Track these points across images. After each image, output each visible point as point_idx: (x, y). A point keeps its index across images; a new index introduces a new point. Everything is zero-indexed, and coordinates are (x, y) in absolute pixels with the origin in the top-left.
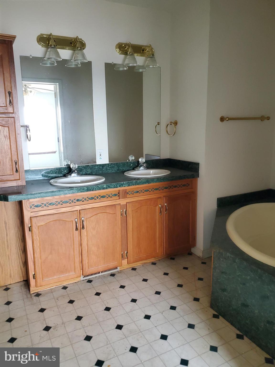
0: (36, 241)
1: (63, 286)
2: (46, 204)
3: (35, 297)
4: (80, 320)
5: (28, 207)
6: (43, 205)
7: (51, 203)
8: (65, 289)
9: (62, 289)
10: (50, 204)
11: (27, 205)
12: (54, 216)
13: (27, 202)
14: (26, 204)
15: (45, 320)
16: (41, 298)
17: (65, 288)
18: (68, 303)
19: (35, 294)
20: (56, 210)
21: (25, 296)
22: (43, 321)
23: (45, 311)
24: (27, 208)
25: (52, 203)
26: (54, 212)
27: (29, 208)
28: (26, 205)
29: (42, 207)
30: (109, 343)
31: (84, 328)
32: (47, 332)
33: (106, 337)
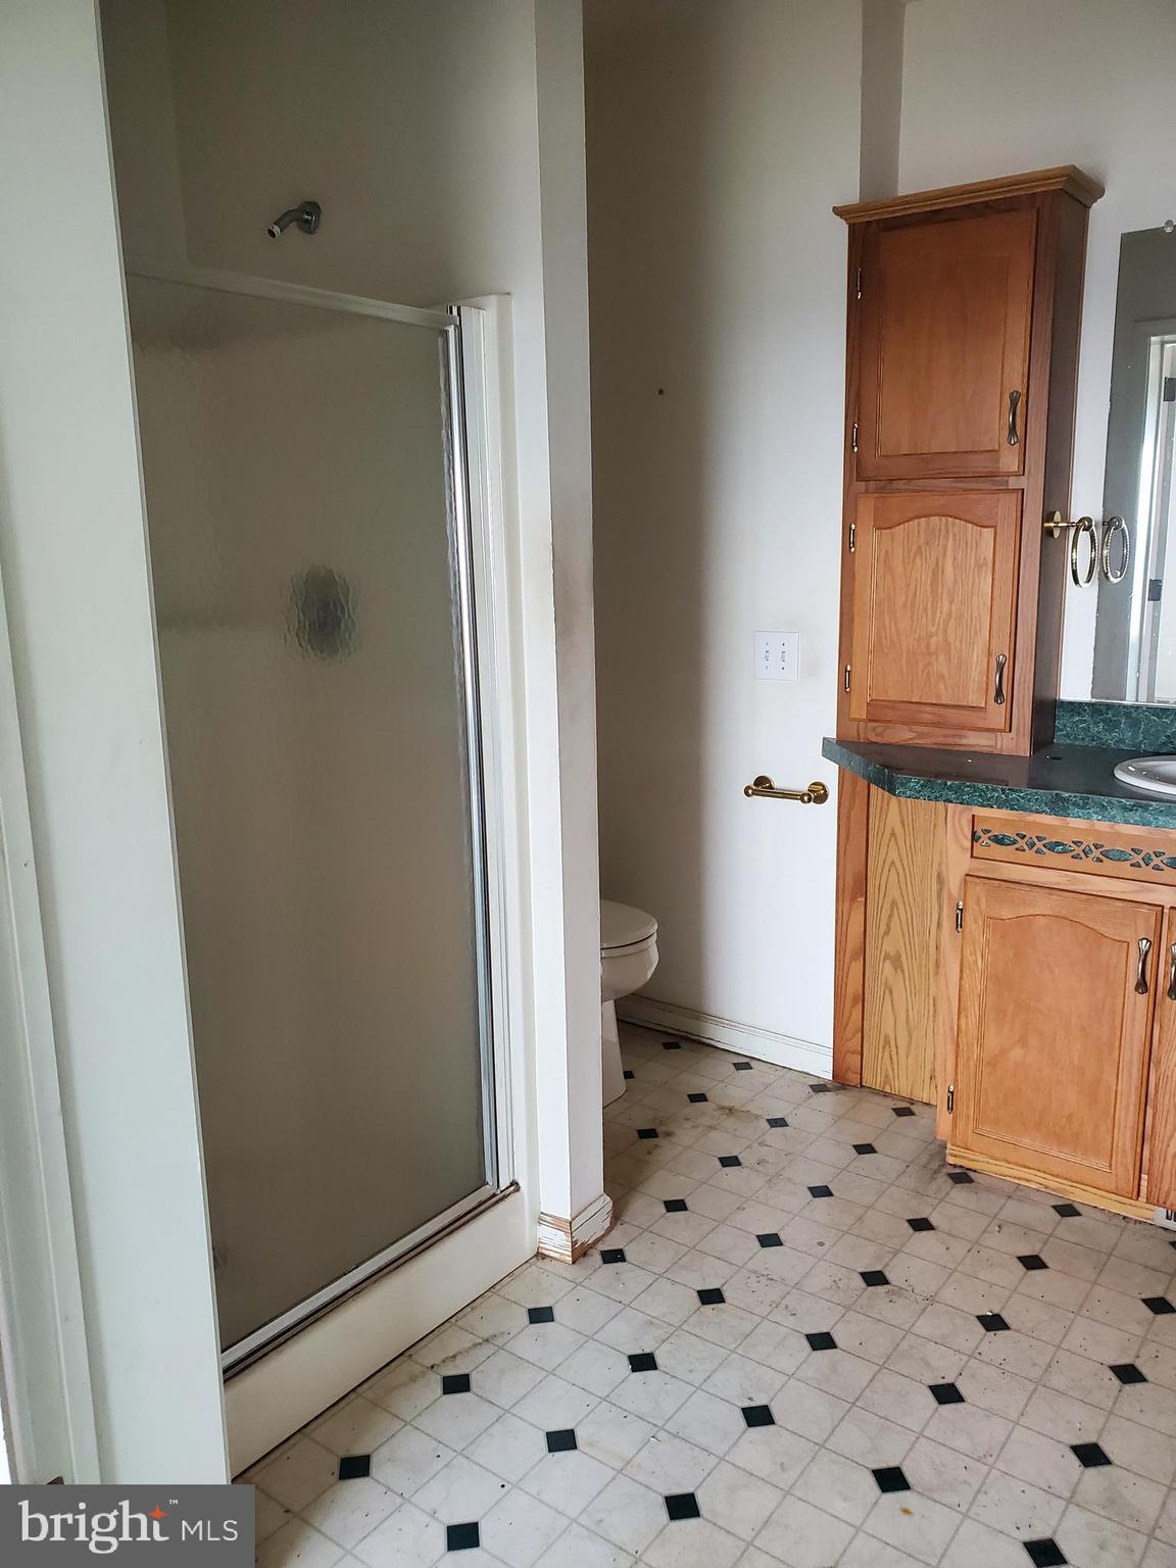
0: (970, 968)
1: (1069, 1202)
2: (1036, 841)
3: (947, 1178)
4: (988, 1330)
5: (964, 834)
6: (1021, 843)
7: (1058, 844)
8: (1062, 1216)
9: (1054, 1207)
10: (1052, 847)
11: (960, 824)
12: (1055, 897)
13: (961, 814)
14: (959, 821)
15: (896, 1253)
16: (959, 1194)
17: (1067, 1210)
18: (1017, 1260)
19: (958, 1171)
20: (1066, 876)
21: (924, 1159)
22: (891, 1253)
23: (924, 1233)
24: (961, 838)
25: (1063, 844)
26: (1058, 883)
27: (966, 838)
28: (957, 824)
29: (1017, 849)
30: (990, 1460)
31: (972, 1360)
32: (864, 1285)
33: (1003, 1439)
